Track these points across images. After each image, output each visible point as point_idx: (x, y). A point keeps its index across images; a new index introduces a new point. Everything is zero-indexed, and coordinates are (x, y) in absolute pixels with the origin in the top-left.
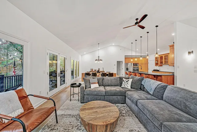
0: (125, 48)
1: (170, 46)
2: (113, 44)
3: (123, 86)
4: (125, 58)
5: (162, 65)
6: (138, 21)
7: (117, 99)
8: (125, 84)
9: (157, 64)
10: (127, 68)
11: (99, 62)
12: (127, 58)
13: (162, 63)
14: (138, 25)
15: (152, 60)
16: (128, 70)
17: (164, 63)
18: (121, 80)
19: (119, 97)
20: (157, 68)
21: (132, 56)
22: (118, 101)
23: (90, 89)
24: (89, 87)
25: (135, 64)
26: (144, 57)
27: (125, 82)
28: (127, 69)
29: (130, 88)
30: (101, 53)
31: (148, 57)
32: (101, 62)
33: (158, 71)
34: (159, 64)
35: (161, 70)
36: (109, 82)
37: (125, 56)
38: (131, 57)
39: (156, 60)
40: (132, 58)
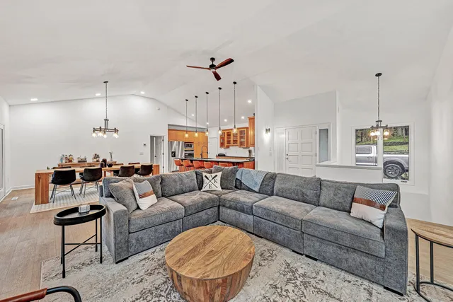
0: (168, 107)
1: (250, 119)
2: (143, 93)
3: (206, 188)
4: (169, 130)
5: (228, 147)
6: (216, 63)
7: (206, 216)
8: (210, 183)
9: (222, 145)
10: (172, 152)
11: (105, 136)
12: (172, 130)
13: (229, 142)
14: (214, 70)
15: (214, 136)
16: (174, 156)
17: (232, 142)
18: (200, 177)
19: (209, 212)
20: (222, 151)
21: (187, 127)
22: (208, 220)
23: (138, 212)
24: (135, 207)
25: (188, 144)
26: (203, 131)
27: (210, 179)
28: (174, 154)
29: (220, 189)
30: (97, 109)
31: (207, 133)
32: (115, 135)
33: (224, 155)
34: (226, 144)
35: (227, 155)
36: (178, 184)
37: (169, 125)
38: (185, 129)
39: (221, 138)
40: (187, 131)
